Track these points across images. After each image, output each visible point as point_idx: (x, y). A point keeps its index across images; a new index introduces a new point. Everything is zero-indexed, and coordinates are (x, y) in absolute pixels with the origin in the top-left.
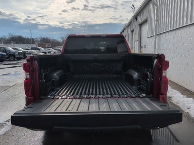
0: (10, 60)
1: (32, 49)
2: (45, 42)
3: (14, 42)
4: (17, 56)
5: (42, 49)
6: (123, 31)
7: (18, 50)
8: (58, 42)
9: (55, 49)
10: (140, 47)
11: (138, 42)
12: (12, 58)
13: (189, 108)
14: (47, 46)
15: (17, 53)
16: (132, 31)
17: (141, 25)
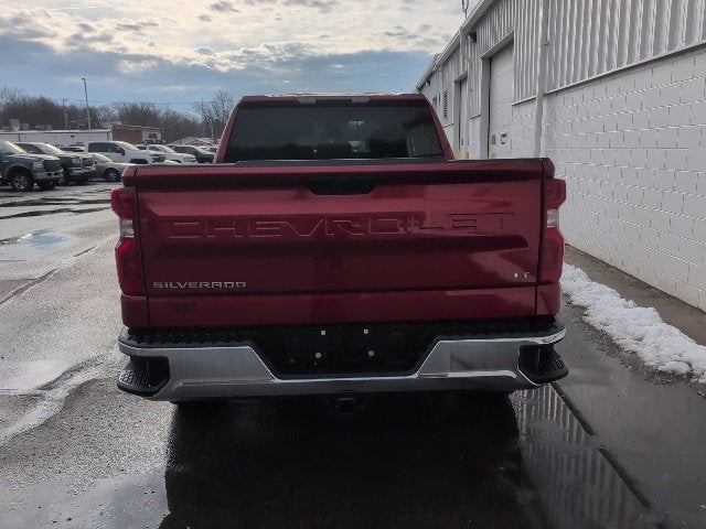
0: (15, 190)
1: (94, 147)
2: (137, 122)
3: (21, 122)
4: (42, 175)
5: (132, 149)
6: (428, 80)
7: (41, 152)
8: (187, 121)
9: (178, 150)
10: (489, 139)
11: (478, 121)
12: (21, 181)
13: (640, 340)
14: (145, 136)
15: (38, 165)
16: (461, 82)
17: (490, 60)
